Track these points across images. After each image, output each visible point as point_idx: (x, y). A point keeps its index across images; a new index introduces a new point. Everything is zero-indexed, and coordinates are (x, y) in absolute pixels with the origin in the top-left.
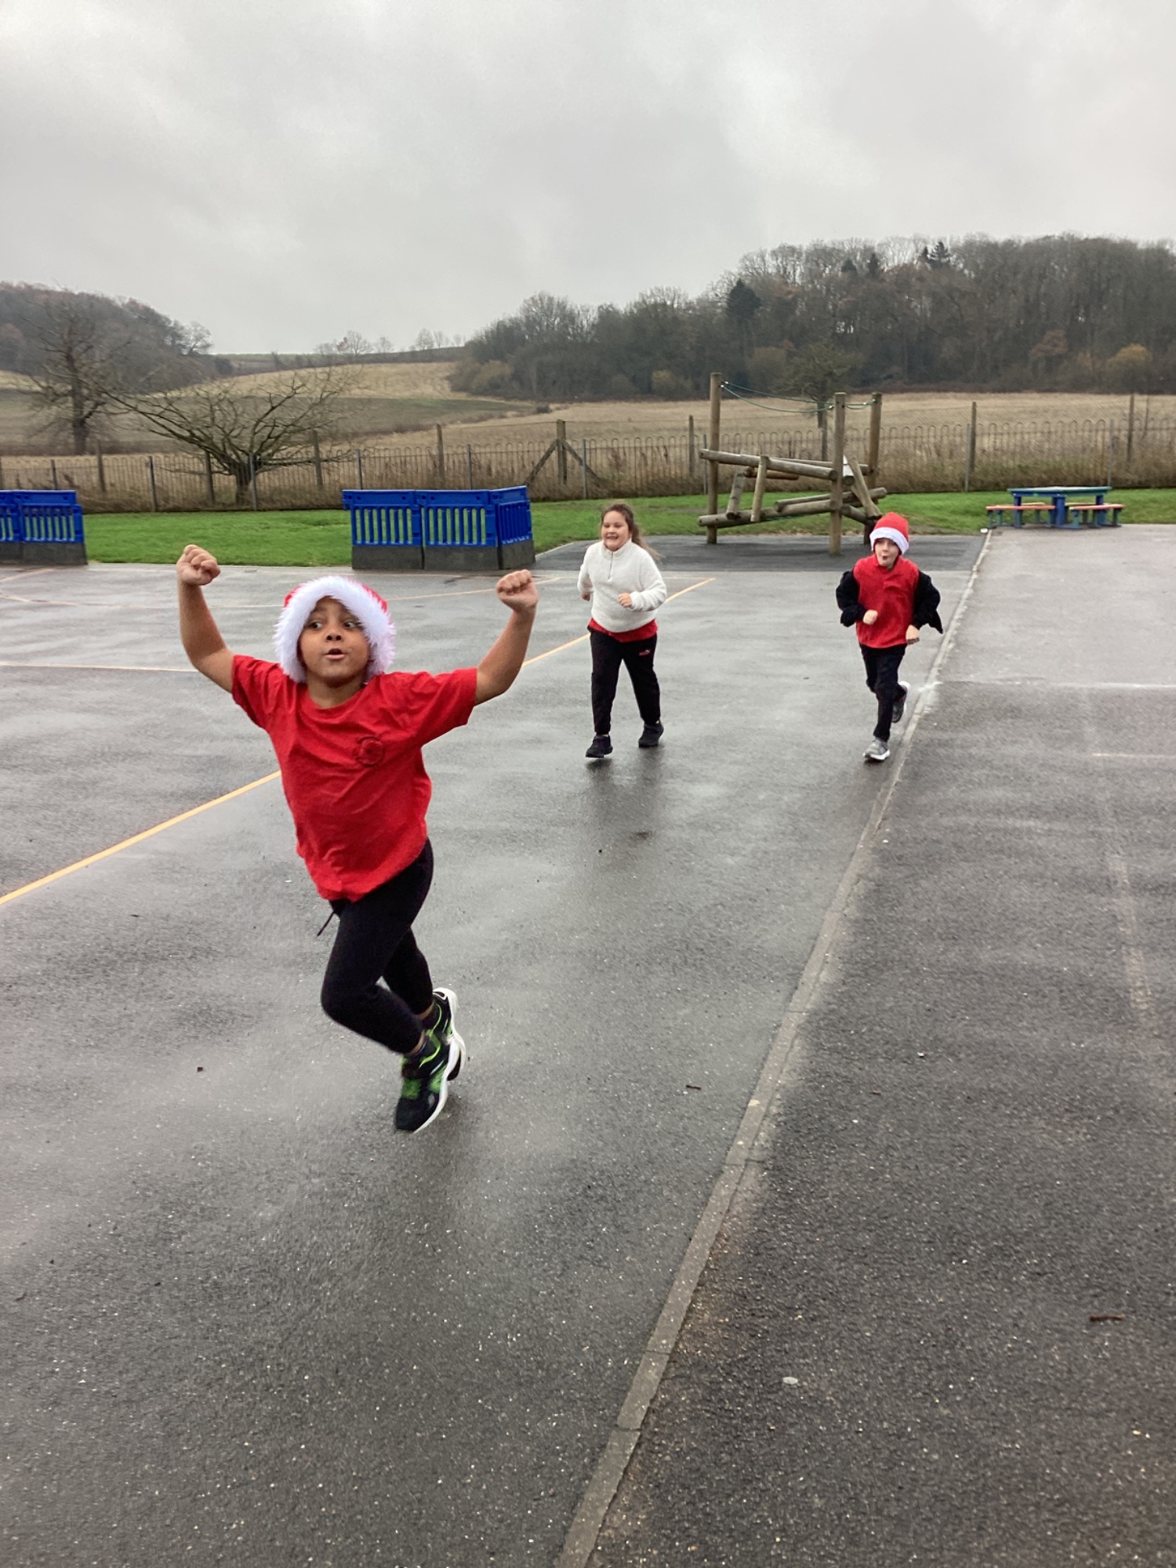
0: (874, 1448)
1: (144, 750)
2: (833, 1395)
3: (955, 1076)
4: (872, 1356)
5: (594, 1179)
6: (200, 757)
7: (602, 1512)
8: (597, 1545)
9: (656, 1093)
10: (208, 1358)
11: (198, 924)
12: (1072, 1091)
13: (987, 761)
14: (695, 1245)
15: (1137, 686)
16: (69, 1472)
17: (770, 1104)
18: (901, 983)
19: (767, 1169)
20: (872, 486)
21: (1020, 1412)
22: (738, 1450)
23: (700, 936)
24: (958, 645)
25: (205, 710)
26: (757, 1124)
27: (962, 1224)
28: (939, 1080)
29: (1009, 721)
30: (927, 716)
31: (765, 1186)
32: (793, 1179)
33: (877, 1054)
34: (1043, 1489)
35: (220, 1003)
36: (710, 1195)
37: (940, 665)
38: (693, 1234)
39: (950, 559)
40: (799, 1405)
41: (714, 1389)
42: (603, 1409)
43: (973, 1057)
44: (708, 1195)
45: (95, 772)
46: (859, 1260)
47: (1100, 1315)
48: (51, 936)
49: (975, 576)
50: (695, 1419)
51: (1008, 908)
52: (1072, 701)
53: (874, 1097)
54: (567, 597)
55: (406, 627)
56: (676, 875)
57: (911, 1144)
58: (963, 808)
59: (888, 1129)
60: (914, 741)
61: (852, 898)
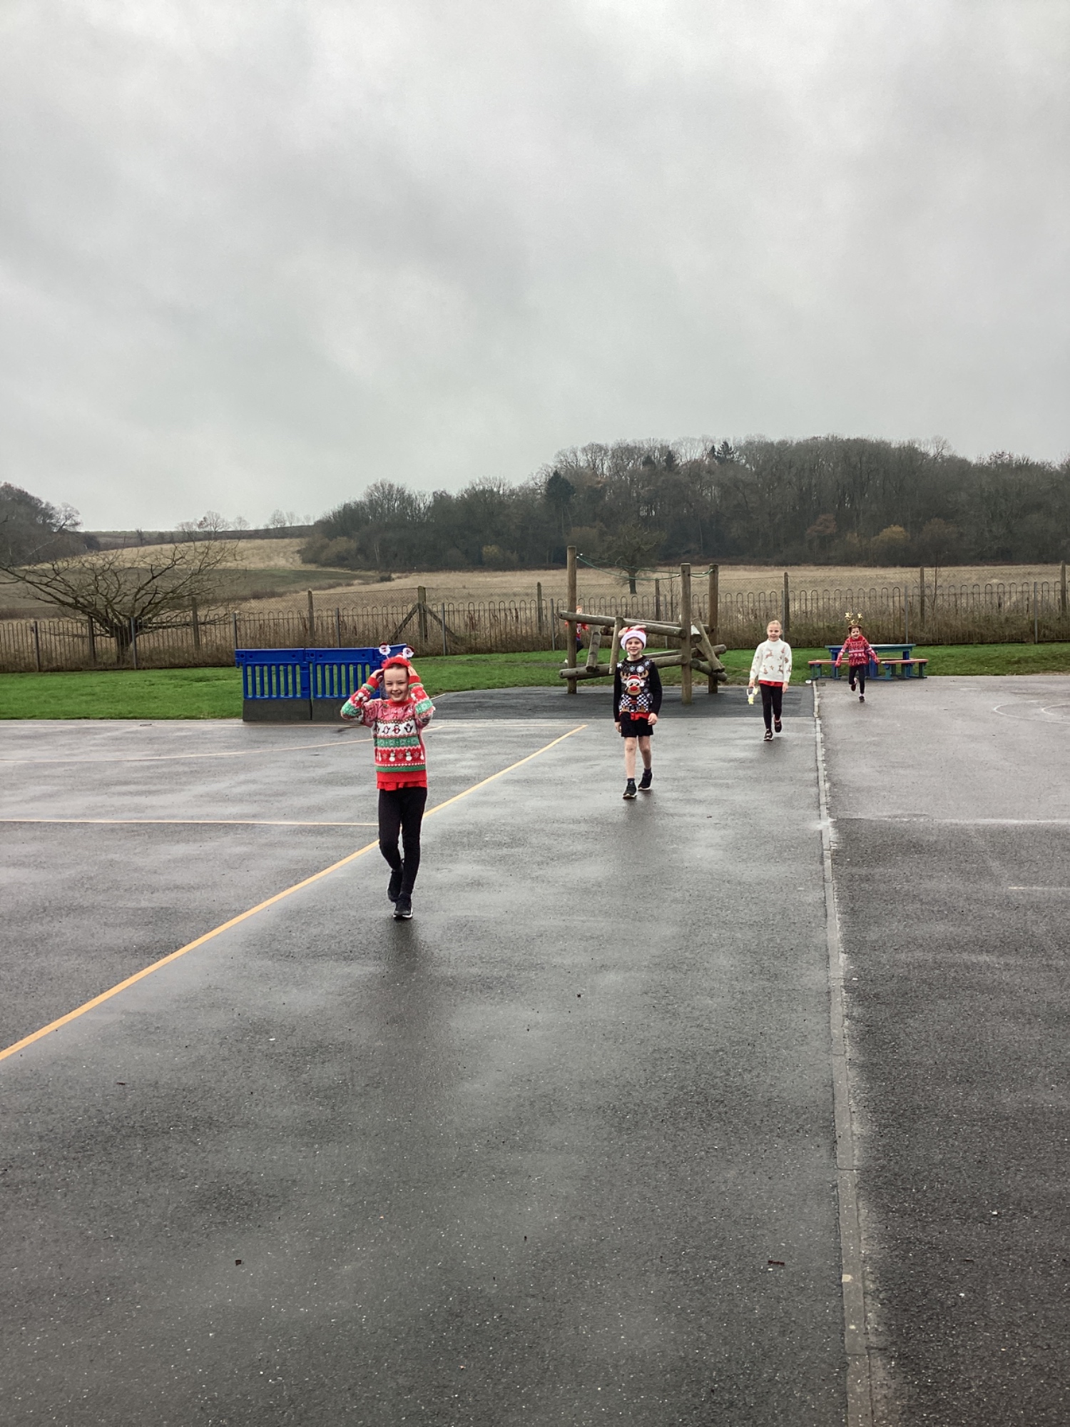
1: (86, 904)
3: (1039, 1236)
5: (714, 1380)
6: (144, 909)
9: (740, 1271)
11: (191, 1092)
13: (914, 896)
15: (1015, 822)
17: (864, 1278)
18: (938, 1133)
19: (892, 1357)
20: (714, 644)
23: (714, 1087)
24: (834, 785)
25: (139, 861)
26: (861, 1304)
28: (1025, 1241)
29: (916, 856)
30: (836, 851)
31: (900, 1379)
32: (927, 1368)
33: (949, 1215)
35: (239, 1181)
36: (846, 1393)
37: (827, 804)
39: (791, 707)
43: (1048, 1213)
44: (844, 1394)
45: (41, 928)
48: (38, 1110)
49: (818, 722)
51: (1006, 1047)
52: (963, 837)
53: (970, 1266)
54: (455, 745)
55: (313, 775)
56: (663, 1019)
57: (1032, 1319)
58: (912, 943)
59: (999, 1302)
60: (838, 877)
61: (847, 1042)
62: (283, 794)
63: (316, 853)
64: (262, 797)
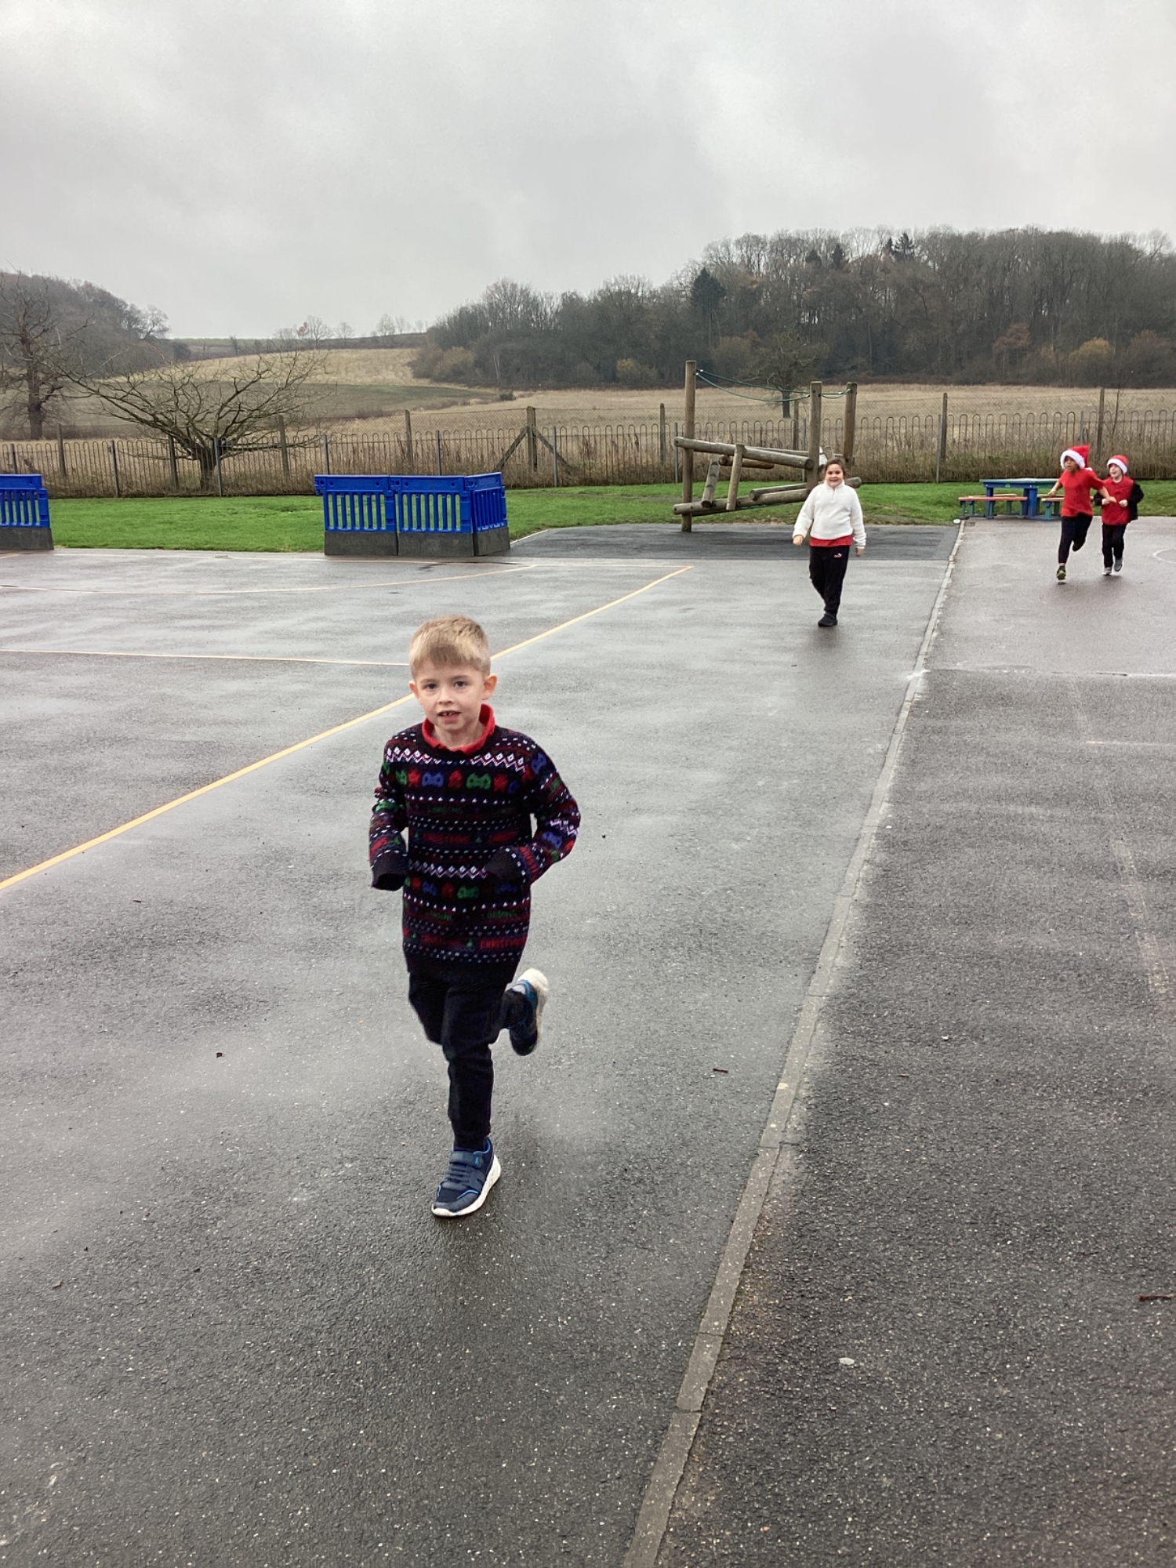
0: (937, 1427)
1: (130, 736)
2: (889, 1376)
3: (981, 1059)
4: (926, 1337)
5: (630, 1162)
6: (187, 743)
7: (671, 1494)
8: (668, 1527)
9: (684, 1076)
10: (256, 1344)
11: (203, 910)
12: (1100, 1074)
13: (983, 749)
14: (737, 1228)
16: (125, 1461)
17: (799, 1087)
18: (918, 967)
19: (802, 1152)
21: (1080, 1391)
22: (801, 1430)
23: (712, 921)
24: (942, 634)
25: (191, 696)
26: (788, 1107)
27: (1003, 1206)
28: (966, 1063)
29: (1001, 708)
30: (918, 702)
31: (802, 1168)
32: (830, 1161)
33: (901, 1038)
34: (1109, 1467)
35: (234, 988)
36: (748, 1177)
37: (927, 654)
38: (734, 1216)
39: (927, 549)
40: (857, 1385)
41: (770, 1370)
42: (661, 1392)
43: (998, 1040)
44: (746, 1178)
45: (82, 758)
46: (904, 1241)
47: (1149, 1295)
48: (54, 923)
49: (952, 566)
50: (755, 1400)
51: (1019, 893)
52: (1060, 690)
53: (904, 1081)
54: (545, 584)
55: (385, 613)
56: (682, 860)
57: (944, 1127)
58: (963, 794)
59: (920, 1111)
60: (908, 728)
61: (860, 883)
62: (352, 632)
63: (373, 692)
64: (329, 636)
